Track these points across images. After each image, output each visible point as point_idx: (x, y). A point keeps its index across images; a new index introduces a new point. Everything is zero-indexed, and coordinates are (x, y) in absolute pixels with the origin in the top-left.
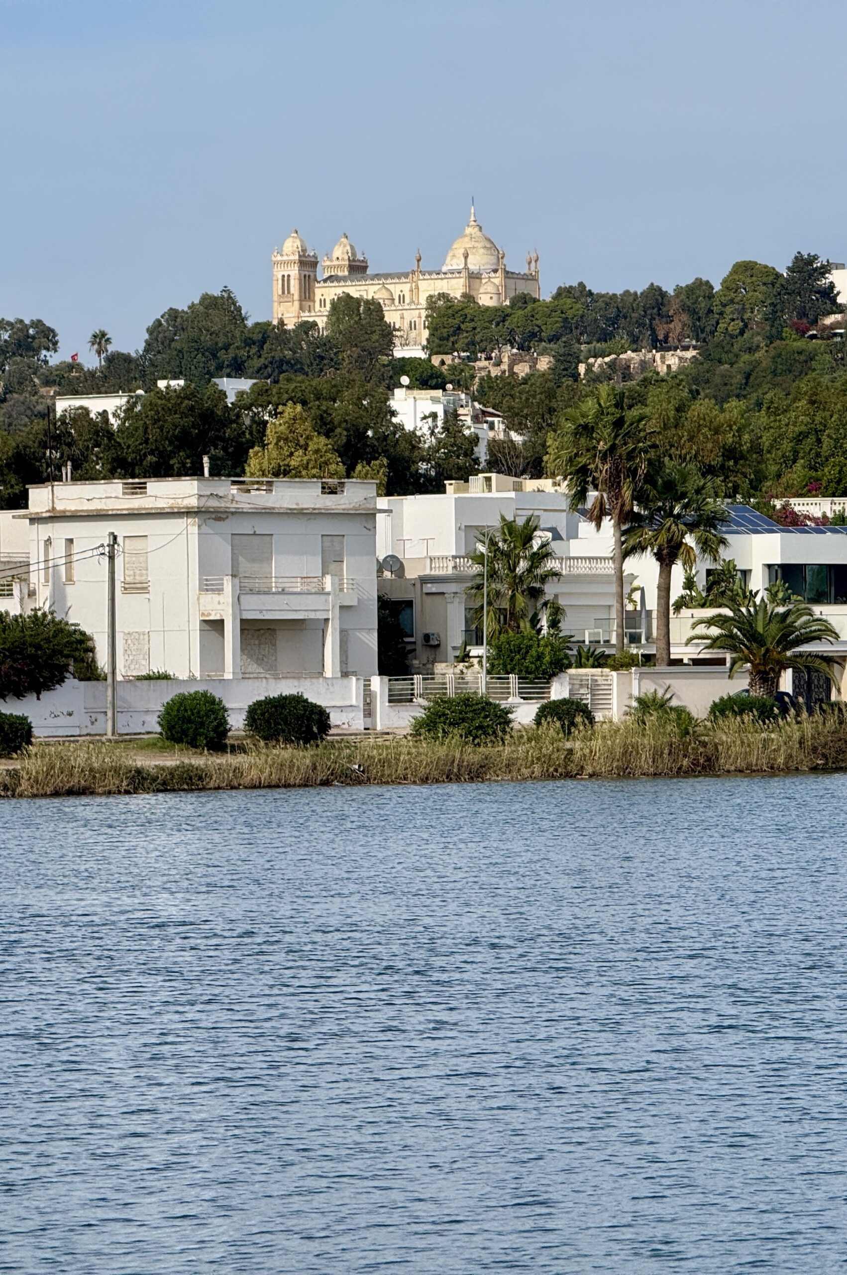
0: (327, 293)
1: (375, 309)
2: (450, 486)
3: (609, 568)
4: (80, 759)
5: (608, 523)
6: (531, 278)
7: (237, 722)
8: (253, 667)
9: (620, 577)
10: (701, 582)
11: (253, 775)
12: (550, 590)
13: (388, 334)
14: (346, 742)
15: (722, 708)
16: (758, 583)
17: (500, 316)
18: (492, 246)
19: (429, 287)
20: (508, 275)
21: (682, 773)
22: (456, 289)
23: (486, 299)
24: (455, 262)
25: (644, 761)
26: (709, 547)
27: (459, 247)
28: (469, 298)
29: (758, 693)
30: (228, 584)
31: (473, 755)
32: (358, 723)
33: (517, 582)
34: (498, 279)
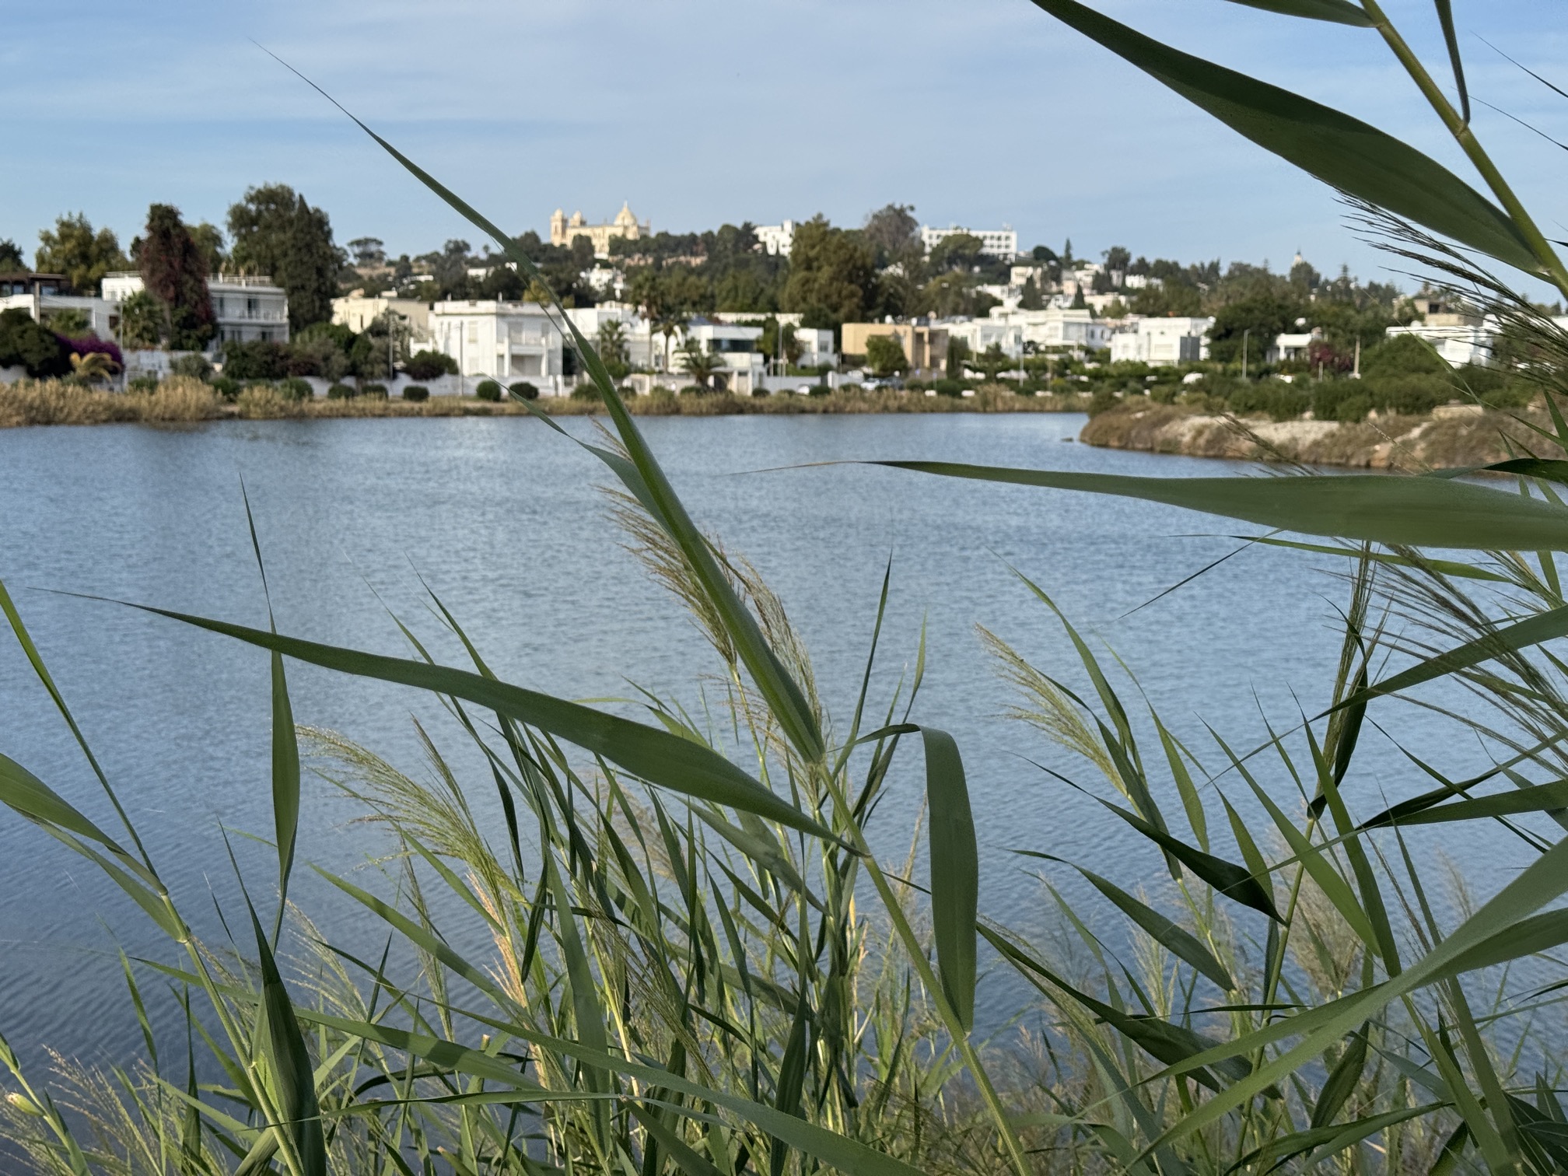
0: (572, 233)
1: (588, 239)
2: (598, 306)
3: (647, 338)
4: (446, 404)
5: (647, 321)
6: (647, 228)
7: (505, 392)
8: (516, 372)
9: (651, 342)
10: (683, 344)
11: (508, 411)
12: (626, 346)
13: (592, 249)
14: (546, 400)
15: (686, 391)
16: (704, 346)
17: (635, 242)
18: (633, 216)
19: (610, 231)
20: (639, 228)
21: (667, 414)
22: (619, 232)
23: (630, 236)
24: (618, 222)
25: (654, 410)
26: (684, 331)
27: (621, 215)
28: (624, 236)
29: (699, 385)
30: (506, 341)
31: (590, 406)
32: (552, 393)
33: (613, 343)
34: (635, 229)
